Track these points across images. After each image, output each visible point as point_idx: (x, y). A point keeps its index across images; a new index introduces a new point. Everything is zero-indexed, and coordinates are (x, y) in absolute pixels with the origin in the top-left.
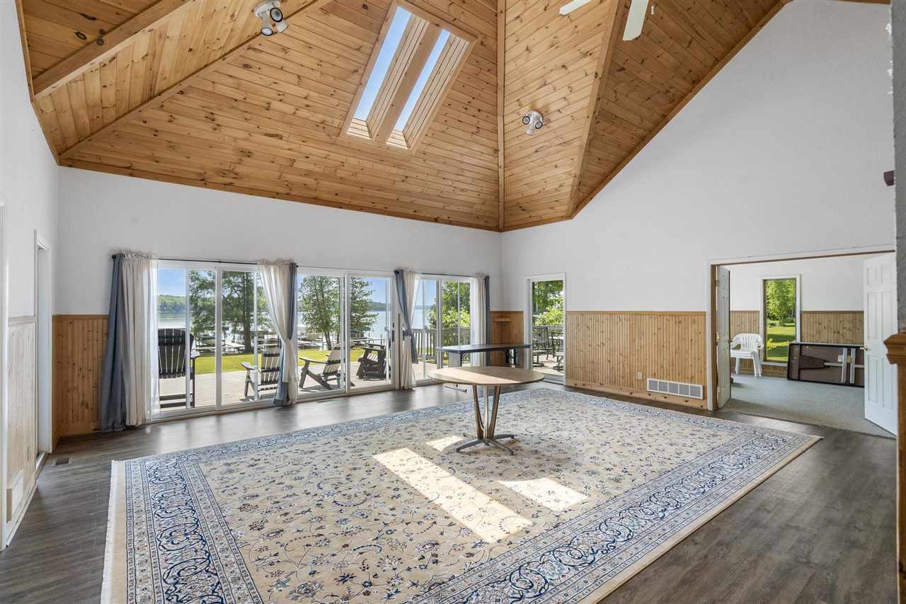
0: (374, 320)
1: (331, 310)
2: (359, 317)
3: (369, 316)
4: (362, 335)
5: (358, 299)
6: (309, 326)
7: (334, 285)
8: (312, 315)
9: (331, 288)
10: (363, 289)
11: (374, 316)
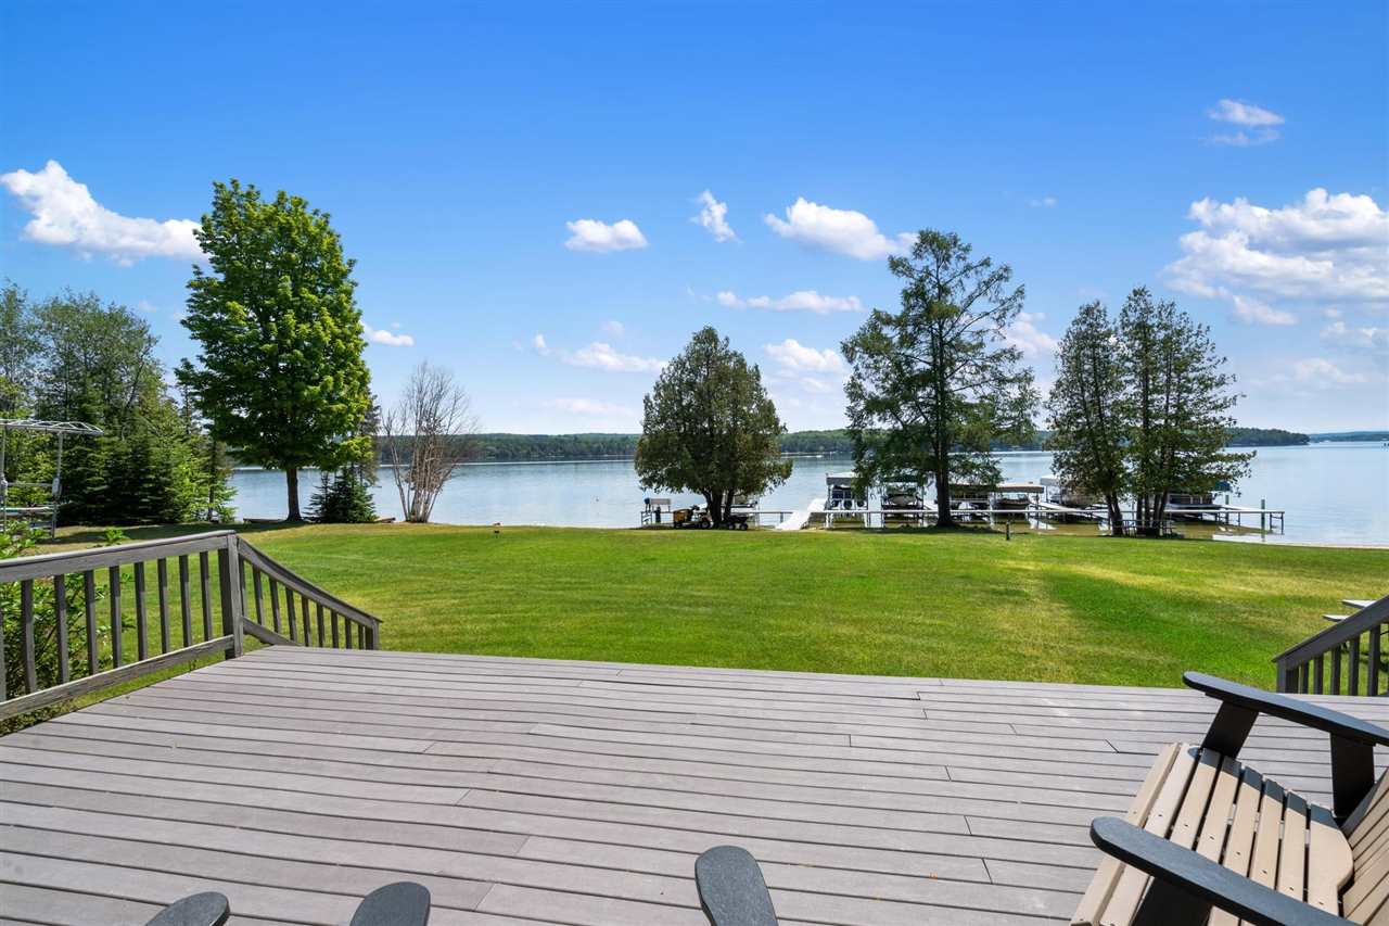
0: (1241, 468)
1: (1120, 444)
2: (1198, 462)
3: (1229, 458)
4: (1209, 500)
5: (1193, 419)
6: (1069, 478)
7: (1130, 389)
8: (1075, 456)
9: (1122, 397)
10: (1209, 393)
11: (1242, 458)
